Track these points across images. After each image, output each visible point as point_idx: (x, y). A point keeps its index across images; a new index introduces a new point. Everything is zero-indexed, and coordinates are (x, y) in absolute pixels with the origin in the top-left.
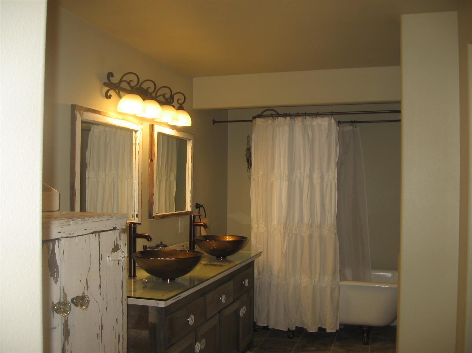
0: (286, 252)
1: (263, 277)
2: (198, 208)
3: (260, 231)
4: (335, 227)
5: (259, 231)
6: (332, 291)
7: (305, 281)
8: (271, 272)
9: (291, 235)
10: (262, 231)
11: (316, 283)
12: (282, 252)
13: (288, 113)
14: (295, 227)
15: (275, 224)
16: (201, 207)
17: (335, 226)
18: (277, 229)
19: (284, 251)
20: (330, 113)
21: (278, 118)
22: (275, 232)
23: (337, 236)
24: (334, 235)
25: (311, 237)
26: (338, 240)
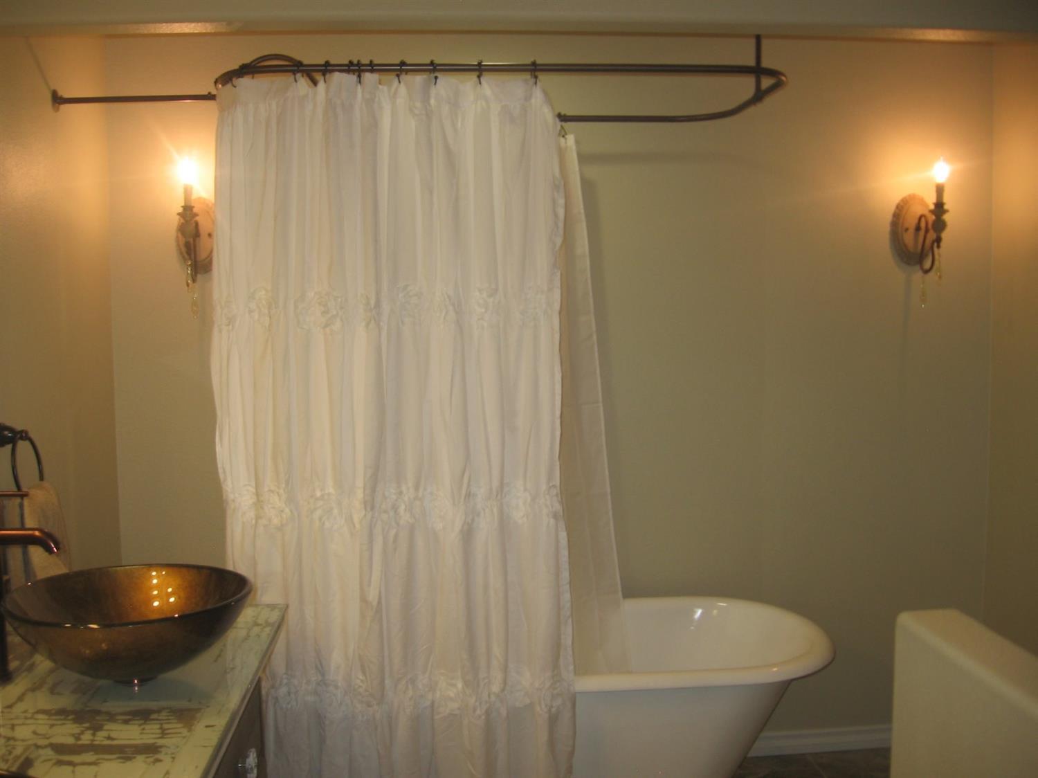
0: (379, 602)
1: (289, 693)
2: (8, 443)
3: (270, 520)
4: (554, 492)
5: (263, 522)
6: (553, 720)
7: (452, 695)
8: (323, 675)
9: (393, 533)
10: (276, 521)
11: (493, 698)
12: (364, 599)
13: (365, 61)
14: (406, 499)
15: (329, 494)
16: (22, 438)
17: (554, 486)
18: (336, 511)
19: (372, 595)
20: (528, 65)
21: (328, 76)
22: (327, 525)
23: (562, 525)
24: (552, 521)
25: (468, 534)
26: (563, 535)
